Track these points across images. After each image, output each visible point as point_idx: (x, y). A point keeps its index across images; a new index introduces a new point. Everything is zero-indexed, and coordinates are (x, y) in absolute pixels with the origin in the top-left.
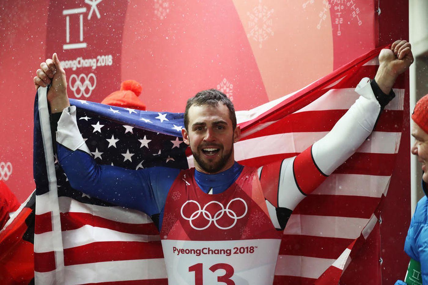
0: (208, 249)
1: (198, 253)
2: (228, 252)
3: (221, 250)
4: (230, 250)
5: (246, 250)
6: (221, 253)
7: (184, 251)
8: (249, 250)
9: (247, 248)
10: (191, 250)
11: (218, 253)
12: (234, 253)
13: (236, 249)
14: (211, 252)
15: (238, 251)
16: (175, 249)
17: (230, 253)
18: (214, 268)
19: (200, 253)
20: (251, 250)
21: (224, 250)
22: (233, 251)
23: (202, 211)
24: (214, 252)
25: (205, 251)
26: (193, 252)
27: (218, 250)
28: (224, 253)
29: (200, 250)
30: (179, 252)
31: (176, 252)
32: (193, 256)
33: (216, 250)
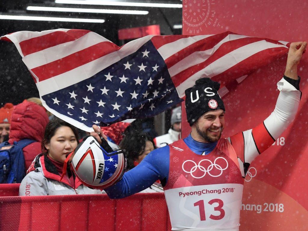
0: (206, 190)
1: (200, 193)
2: (219, 191)
3: (214, 191)
4: (220, 190)
5: (229, 190)
6: (214, 192)
7: (189, 193)
8: (231, 190)
9: (230, 189)
10: (194, 192)
11: (213, 193)
12: (223, 192)
13: (224, 190)
14: (208, 192)
15: (225, 191)
16: (181, 194)
17: (220, 192)
18: (211, 202)
19: (201, 194)
20: (232, 190)
21: (216, 190)
22: (222, 191)
23: (198, 166)
24: (210, 192)
25: (204, 192)
26: (196, 193)
27: (213, 191)
28: (217, 192)
29: (200, 192)
30: (185, 195)
31: (183, 195)
32: (196, 196)
33: (211, 191)
